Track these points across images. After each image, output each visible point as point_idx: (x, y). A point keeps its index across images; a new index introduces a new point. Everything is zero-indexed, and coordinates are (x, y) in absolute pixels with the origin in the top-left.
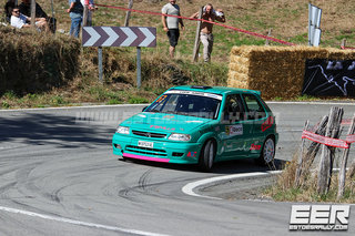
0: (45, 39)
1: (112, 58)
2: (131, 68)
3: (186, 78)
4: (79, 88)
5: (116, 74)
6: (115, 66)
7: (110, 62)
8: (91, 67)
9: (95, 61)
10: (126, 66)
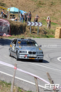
0: (20, 24)
1: (32, 28)
2: (36, 30)
3: (46, 33)
4: (26, 34)
5: (33, 31)
6: (33, 30)
7: (32, 29)
8: (28, 30)
9: (29, 29)
10: (35, 30)
